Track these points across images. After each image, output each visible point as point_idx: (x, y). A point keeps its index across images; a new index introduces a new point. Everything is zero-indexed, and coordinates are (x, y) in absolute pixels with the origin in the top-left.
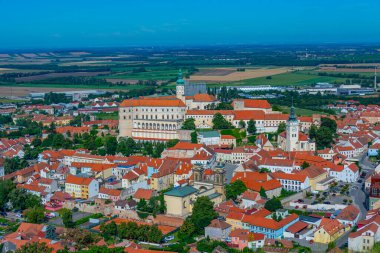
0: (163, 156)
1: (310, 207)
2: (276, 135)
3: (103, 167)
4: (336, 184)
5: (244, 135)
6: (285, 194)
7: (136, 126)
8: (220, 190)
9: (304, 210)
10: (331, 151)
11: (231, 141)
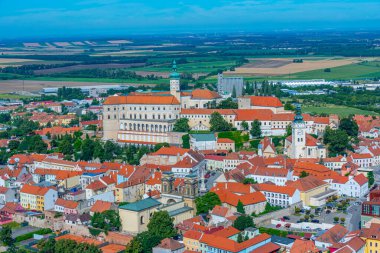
0: (142, 162)
1: (294, 226)
2: (284, 138)
3: (69, 175)
4: (335, 199)
5: (246, 138)
6: (269, 209)
7: (122, 127)
8: (190, 203)
9: (285, 230)
10: (344, 159)
11: (230, 146)
